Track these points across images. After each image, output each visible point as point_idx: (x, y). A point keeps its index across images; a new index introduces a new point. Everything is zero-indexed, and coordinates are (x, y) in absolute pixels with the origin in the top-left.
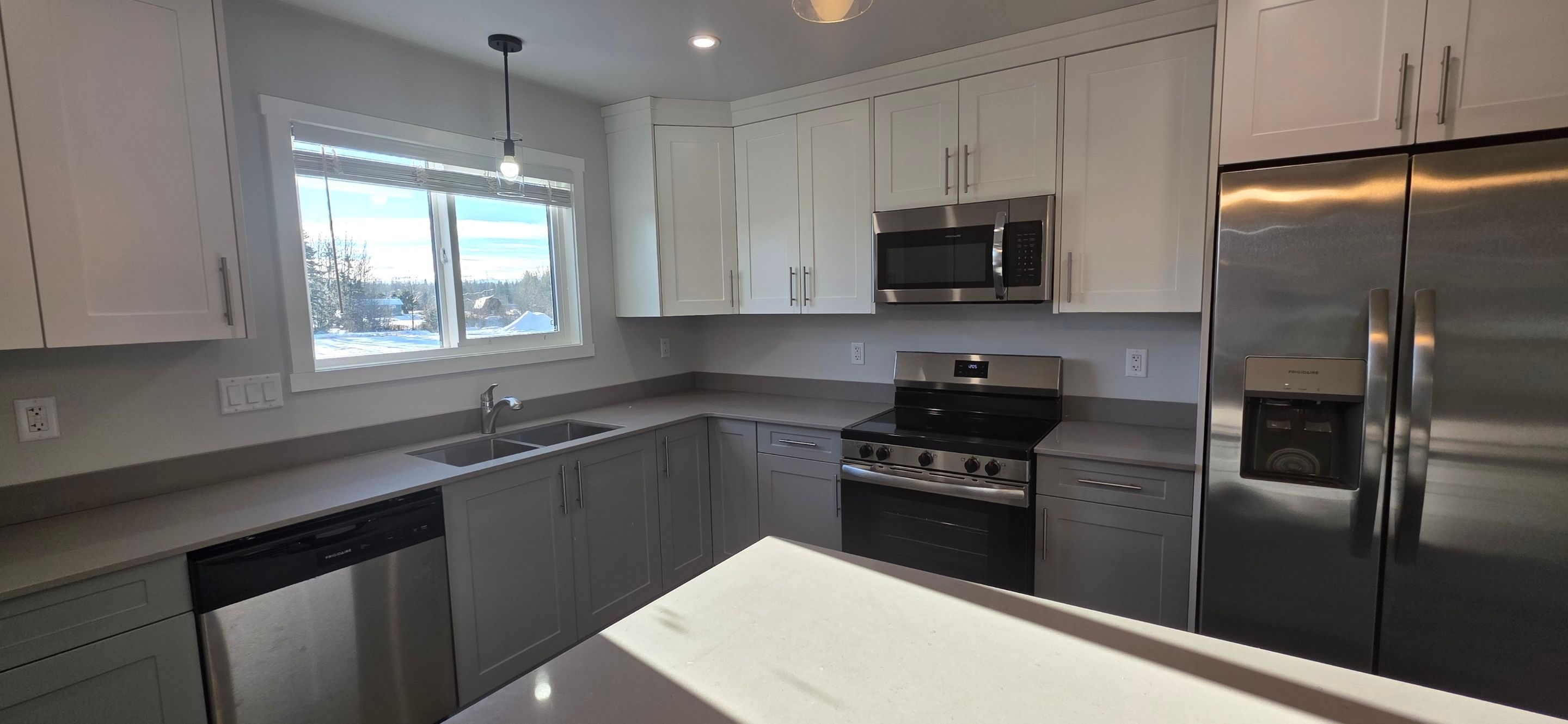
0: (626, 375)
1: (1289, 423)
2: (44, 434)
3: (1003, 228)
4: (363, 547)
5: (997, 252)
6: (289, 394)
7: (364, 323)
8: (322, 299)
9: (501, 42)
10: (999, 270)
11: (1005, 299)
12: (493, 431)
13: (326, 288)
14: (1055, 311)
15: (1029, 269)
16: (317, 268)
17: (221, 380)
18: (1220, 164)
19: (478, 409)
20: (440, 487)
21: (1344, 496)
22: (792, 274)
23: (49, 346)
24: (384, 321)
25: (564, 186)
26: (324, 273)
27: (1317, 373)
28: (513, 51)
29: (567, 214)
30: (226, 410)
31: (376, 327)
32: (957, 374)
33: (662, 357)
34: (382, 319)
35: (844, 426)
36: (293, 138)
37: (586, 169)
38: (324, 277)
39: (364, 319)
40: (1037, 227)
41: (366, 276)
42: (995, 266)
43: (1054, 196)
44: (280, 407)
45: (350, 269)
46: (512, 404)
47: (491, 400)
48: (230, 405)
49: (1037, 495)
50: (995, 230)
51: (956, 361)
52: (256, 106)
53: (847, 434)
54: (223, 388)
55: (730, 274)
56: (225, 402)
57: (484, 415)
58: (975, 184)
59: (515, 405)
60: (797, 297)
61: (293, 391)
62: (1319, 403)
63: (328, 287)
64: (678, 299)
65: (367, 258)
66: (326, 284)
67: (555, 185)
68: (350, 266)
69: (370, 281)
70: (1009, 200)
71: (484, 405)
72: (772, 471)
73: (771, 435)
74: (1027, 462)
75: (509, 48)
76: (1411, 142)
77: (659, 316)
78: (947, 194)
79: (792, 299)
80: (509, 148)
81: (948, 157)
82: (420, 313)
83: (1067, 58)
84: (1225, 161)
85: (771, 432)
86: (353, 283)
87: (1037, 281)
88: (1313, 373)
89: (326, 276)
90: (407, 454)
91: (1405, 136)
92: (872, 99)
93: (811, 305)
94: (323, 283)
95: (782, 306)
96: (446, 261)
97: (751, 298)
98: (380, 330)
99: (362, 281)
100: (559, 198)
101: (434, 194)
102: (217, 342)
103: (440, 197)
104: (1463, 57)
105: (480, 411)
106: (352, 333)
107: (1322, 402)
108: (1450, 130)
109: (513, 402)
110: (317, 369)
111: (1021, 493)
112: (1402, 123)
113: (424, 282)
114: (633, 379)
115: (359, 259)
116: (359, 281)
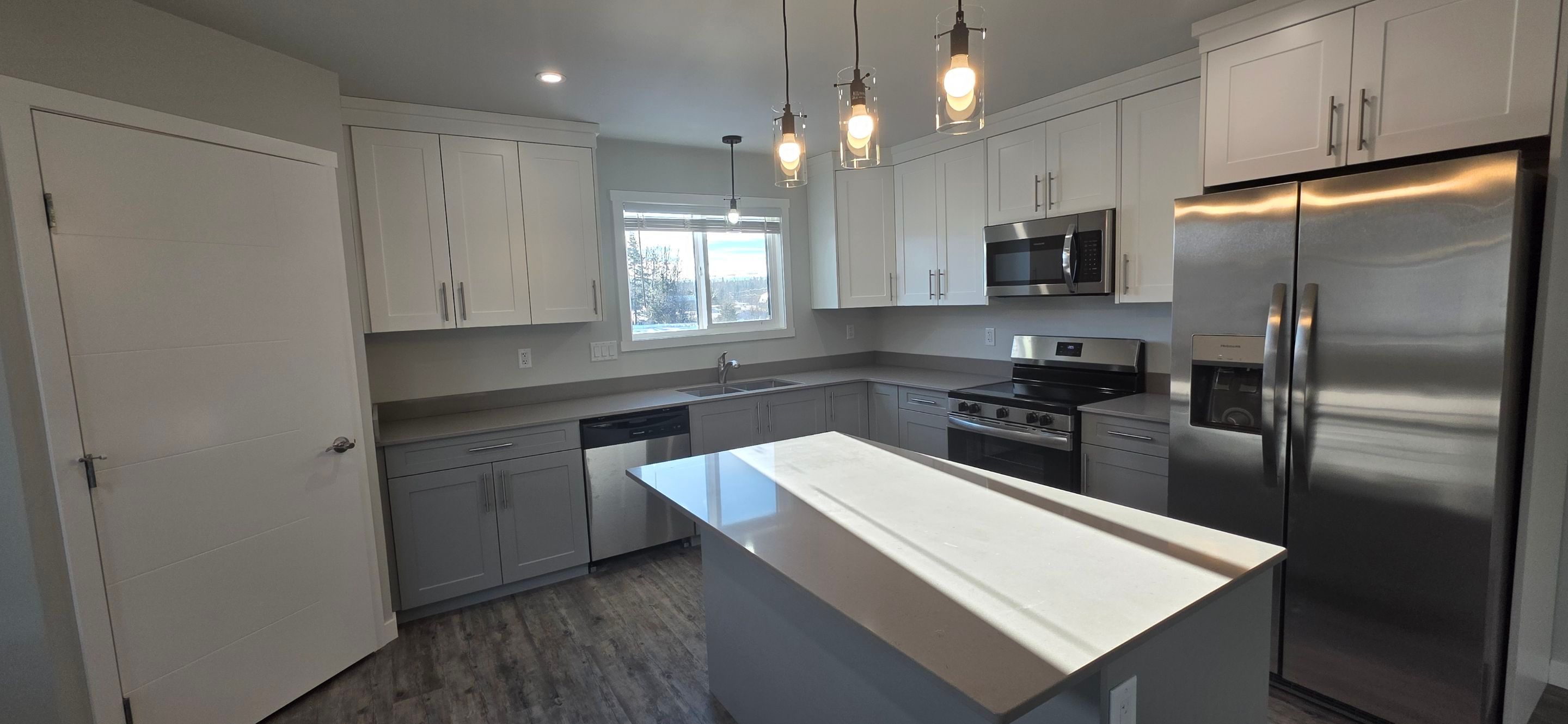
0: (819, 351)
1: (1228, 386)
2: (527, 366)
3: (1072, 235)
4: (650, 431)
5: (1066, 255)
6: (620, 353)
7: (676, 316)
8: (648, 296)
9: (729, 141)
10: (1069, 270)
11: (1076, 293)
12: (725, 382)
13: (651, 287)
14: (1117, 302)
15: (1093, 269)
16: (645, 271)
17: (591, 343)
18: (1205, 186)
19: (716, 368)
20: (688, 406)
21: (1256, 440)
22: (931, 275)
23: (533, 324)
24: (690, 315)
25: (776, 219)
26: (650, 275)
27: (1239, 347)
28: (736, 143)
29: (777, 238)
30: (593, 359)
31: (684, 319)
32: (1057, 354)
33: (848, 338)
34: (689, 312)
35: (952, 389)
36: (624, 211)
37: (791, 206)
38: (649, 278)
39: (677, 313)
40: (1098, 235)
41: (679, 276)
42: (1065, 267)
43: (1114, 211)
44: (615, 360)
45: (668, 271)
46: (734, 365)
47: (724, 362)
48: (595, 357)
49: (1082, 444)
50: (1066, 237)
51: (1058, 343)
52: (608, 195)
53: (952, 394)
54: (592, 348)
55: (889, 275)
56: (593, 356)
57: (720, 371)
58: (1058, 202)
59: (736, 365)
60: (935, 293)
61: (622, 351)
62: (1248, 370)
63: (652, 287)
64: (851, 296)
65: (680, 261)
66: (651, 284)
67: (769, 219)
68: (667, 269)
69: (681, 280)
70: (1077, 214)
71: (719, 365)
72: (908, 422)
73: (907, 396)
74: (1070, 417)
75: (734, 142)
76: (1343, 164)
77: (837, 308)
78: (1036, 211)
79: (931, 295)
80: (733, 205)
81: (1037, 182)
82: (717, 307)
83: (1123, 100)
84: (1208, 185)
85: (908, 393)
86: (669, 283)
87: (1097, 277)
88: (1237, 346)
89: (651, 277)
90: (677, 390)
91: (1338, 160)
92: (985, 140)
93: (945, 298)
94: (649, 284)
95: (925, 301)
96: (701, 274)
97: (905, 293)
98: (687, 322)
99: (676, 280)
100: (772, 227)
101: (696, 233)
102: (590, 322)
103: (699, 235)
104: (1380, 95)
105: (718, 369)
106: (668, 324)
107: (1251, 369)
108: (1372, 154)
109: (734, 363)
110: (633, 340)
111: (1065, 439)
112: (1332, 148)
113: (721, 280)
114: (825, 355)
115: (674, 262)
116: (674, 281)
